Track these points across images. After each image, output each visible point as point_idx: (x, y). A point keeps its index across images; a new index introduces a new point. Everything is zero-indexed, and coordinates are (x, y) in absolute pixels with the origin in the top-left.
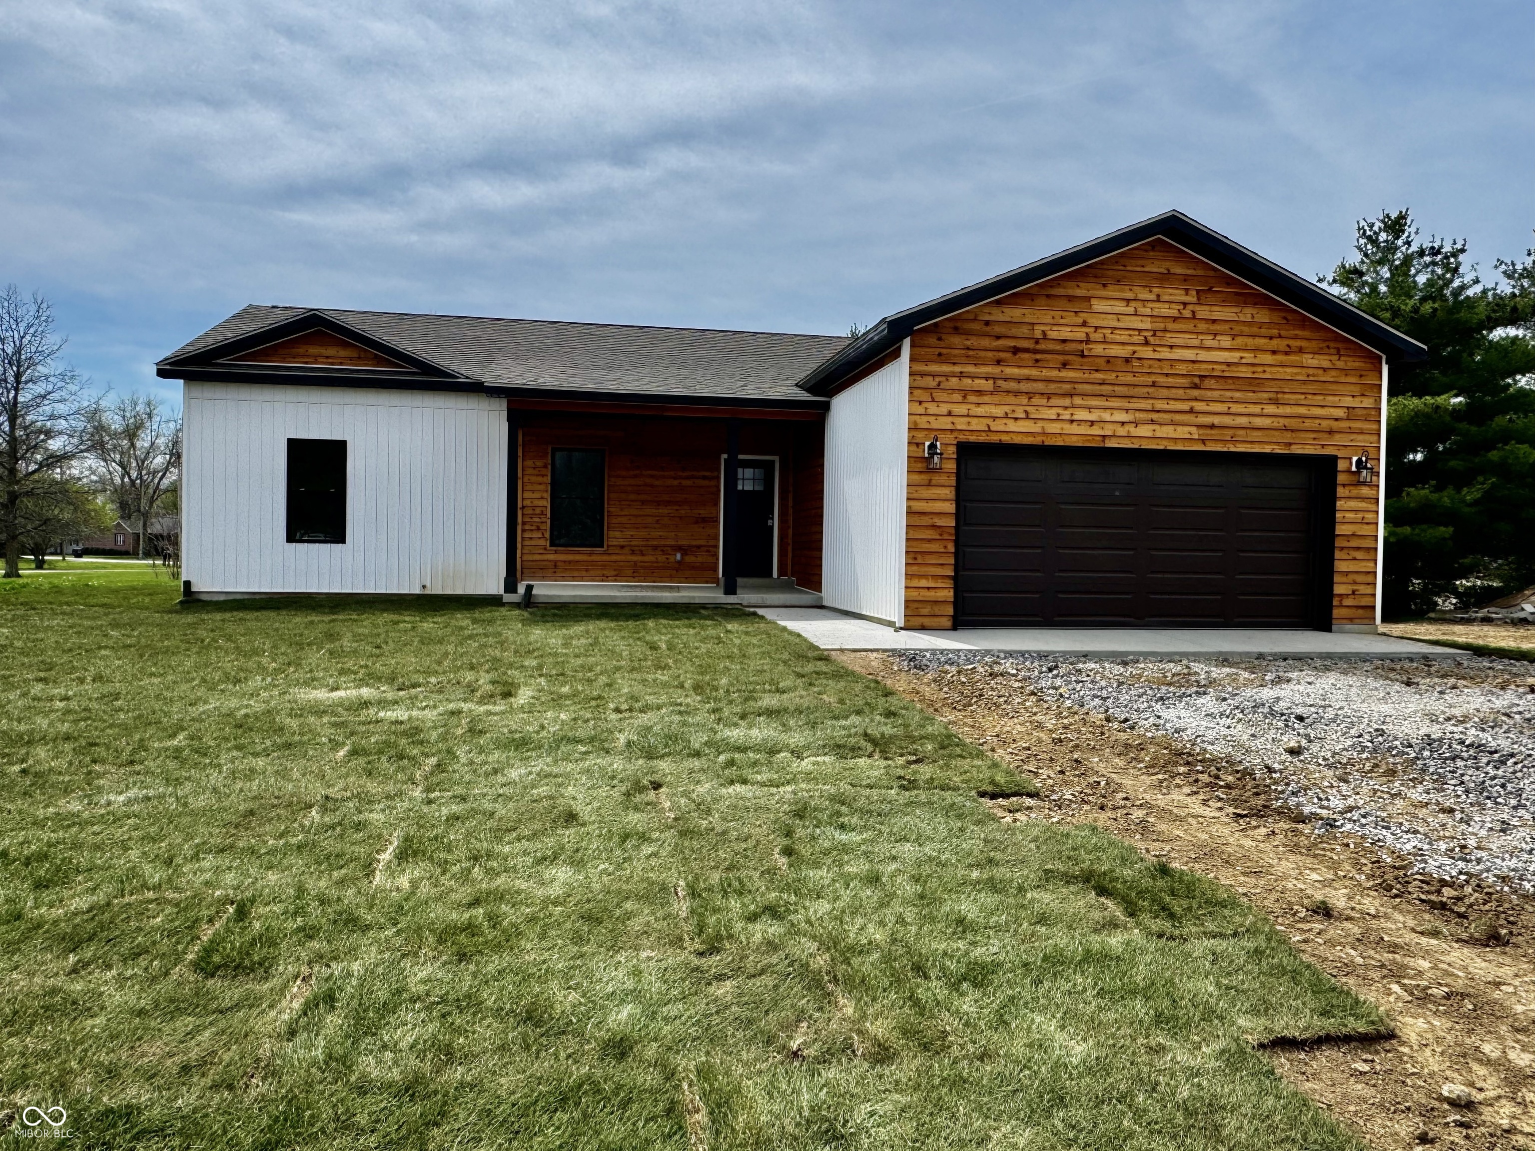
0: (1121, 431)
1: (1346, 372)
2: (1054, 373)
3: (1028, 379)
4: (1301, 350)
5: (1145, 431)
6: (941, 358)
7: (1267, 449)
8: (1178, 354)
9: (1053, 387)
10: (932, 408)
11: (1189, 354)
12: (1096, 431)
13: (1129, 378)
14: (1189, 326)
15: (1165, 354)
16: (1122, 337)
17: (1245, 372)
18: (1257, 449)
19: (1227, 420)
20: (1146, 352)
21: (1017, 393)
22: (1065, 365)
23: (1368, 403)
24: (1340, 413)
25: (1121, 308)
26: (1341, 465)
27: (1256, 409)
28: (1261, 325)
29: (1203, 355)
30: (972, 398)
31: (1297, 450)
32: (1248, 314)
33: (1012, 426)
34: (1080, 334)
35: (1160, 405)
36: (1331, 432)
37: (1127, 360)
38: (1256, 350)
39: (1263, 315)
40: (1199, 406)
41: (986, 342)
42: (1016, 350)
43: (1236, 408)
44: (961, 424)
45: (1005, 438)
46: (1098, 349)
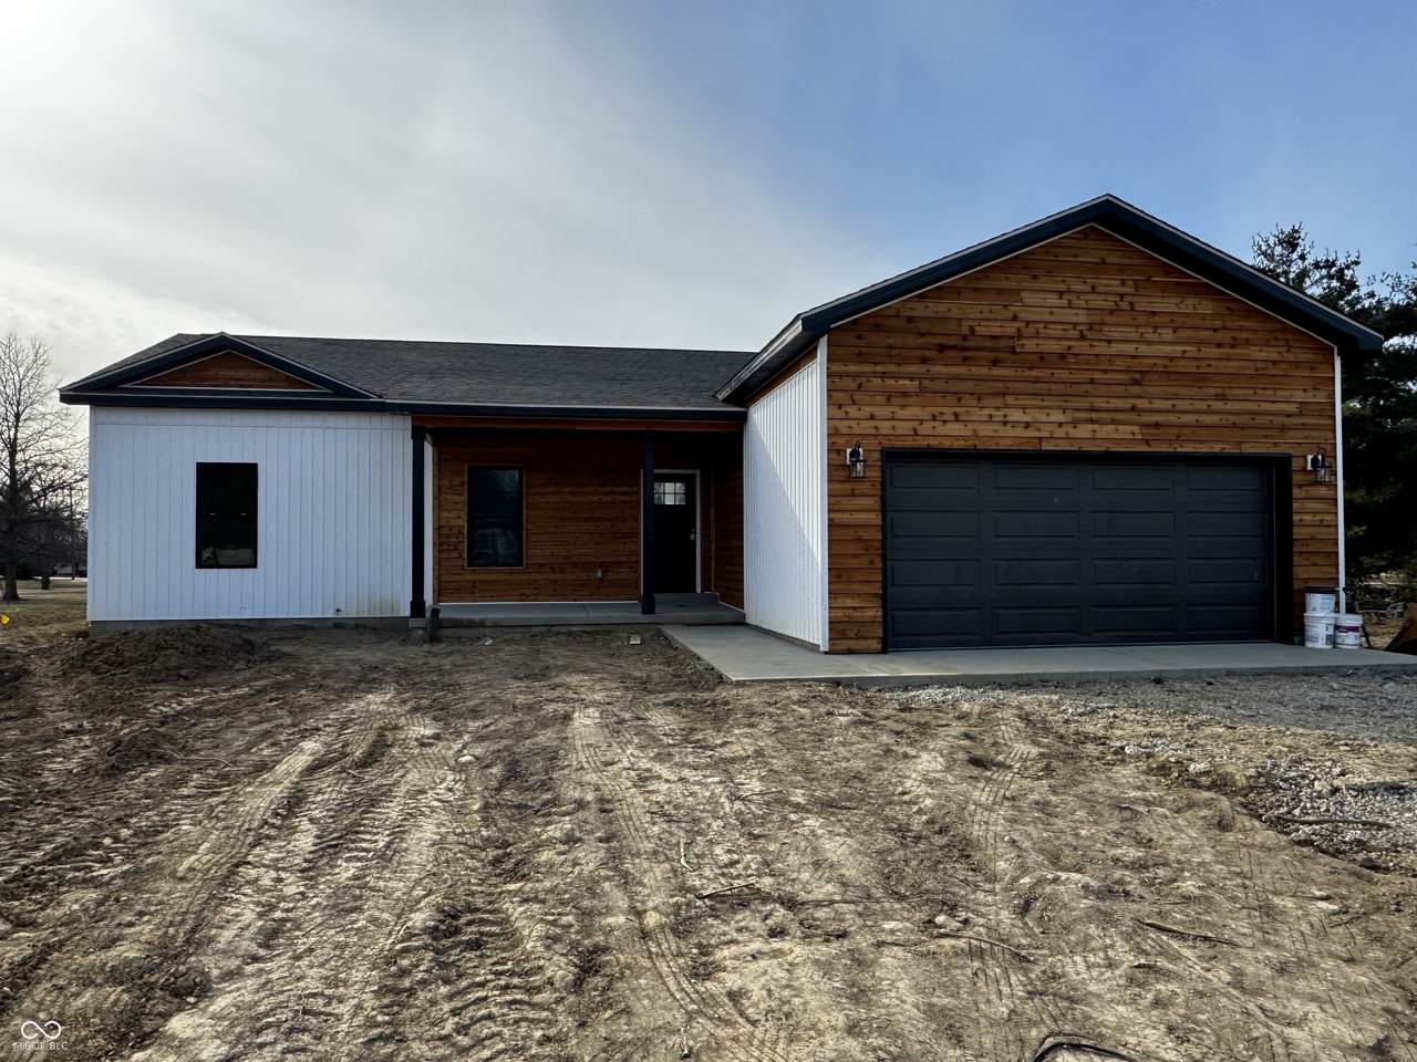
0: (1060, 433)
1: (1297, 364)
2: (984, 371)
3: (957, 378)
4: (1248, 342)
5: (1084, 431)
6: (861, 357)
7: (1217, 448)
8: (1116, 348)
9: (983, 387)
10: (853, 411)
11: (1129, 348)
12: (1031, 433)
13: (1065, 375)
14: (1127, 319)
15: (1102, 348)
16: (1056, 331)
17: (1190, 367)
18: (1204, 449)
19: (1172, 418)
20: (1081, 347)
21: (944, 394)
22: (995, 363)
23: (1321, 397)
24: (1292, 408)
25: (1053, 300)
26: (1296, 464)
27: (1202, 405)
28: (1204, 317)
29: (1143, 349)
30: (897, 400)
31: (1248, 449)
32: (1189, 305)
33: (941, 429)
34: (1011, 329)
35: (1100, 403)
36: (1284, 428)
37: (1062, 356)
38: (1199, 343)
39: (1206, 307)
40: (1141, 403)
41: (911, 341)
42: (942, 348)
43: (1182, 405)
44: (885, 428)
45: (934, 442)
46: (1030, 345)
